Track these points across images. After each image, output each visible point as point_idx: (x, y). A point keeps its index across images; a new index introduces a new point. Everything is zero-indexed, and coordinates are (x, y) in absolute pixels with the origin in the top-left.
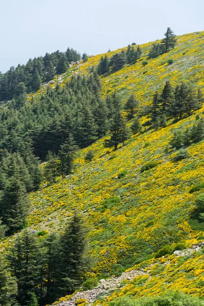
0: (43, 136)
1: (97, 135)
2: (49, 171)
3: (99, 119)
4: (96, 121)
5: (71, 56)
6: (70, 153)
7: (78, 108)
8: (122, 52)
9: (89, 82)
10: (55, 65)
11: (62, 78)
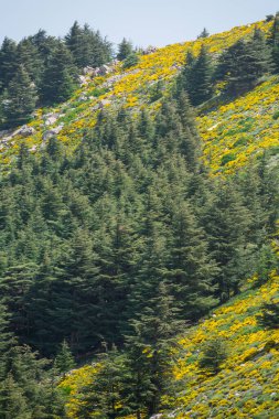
0: (42, 296)
1: (216, 294)
2: (97, 400)
3: (220, 241)
4: (212, 248)
5: (83, 48)
6: (164, 343)
7: (149, 207)
8: (257, 36)
9: (163, 131)
10: (32, 78)
11: (60, 120)
